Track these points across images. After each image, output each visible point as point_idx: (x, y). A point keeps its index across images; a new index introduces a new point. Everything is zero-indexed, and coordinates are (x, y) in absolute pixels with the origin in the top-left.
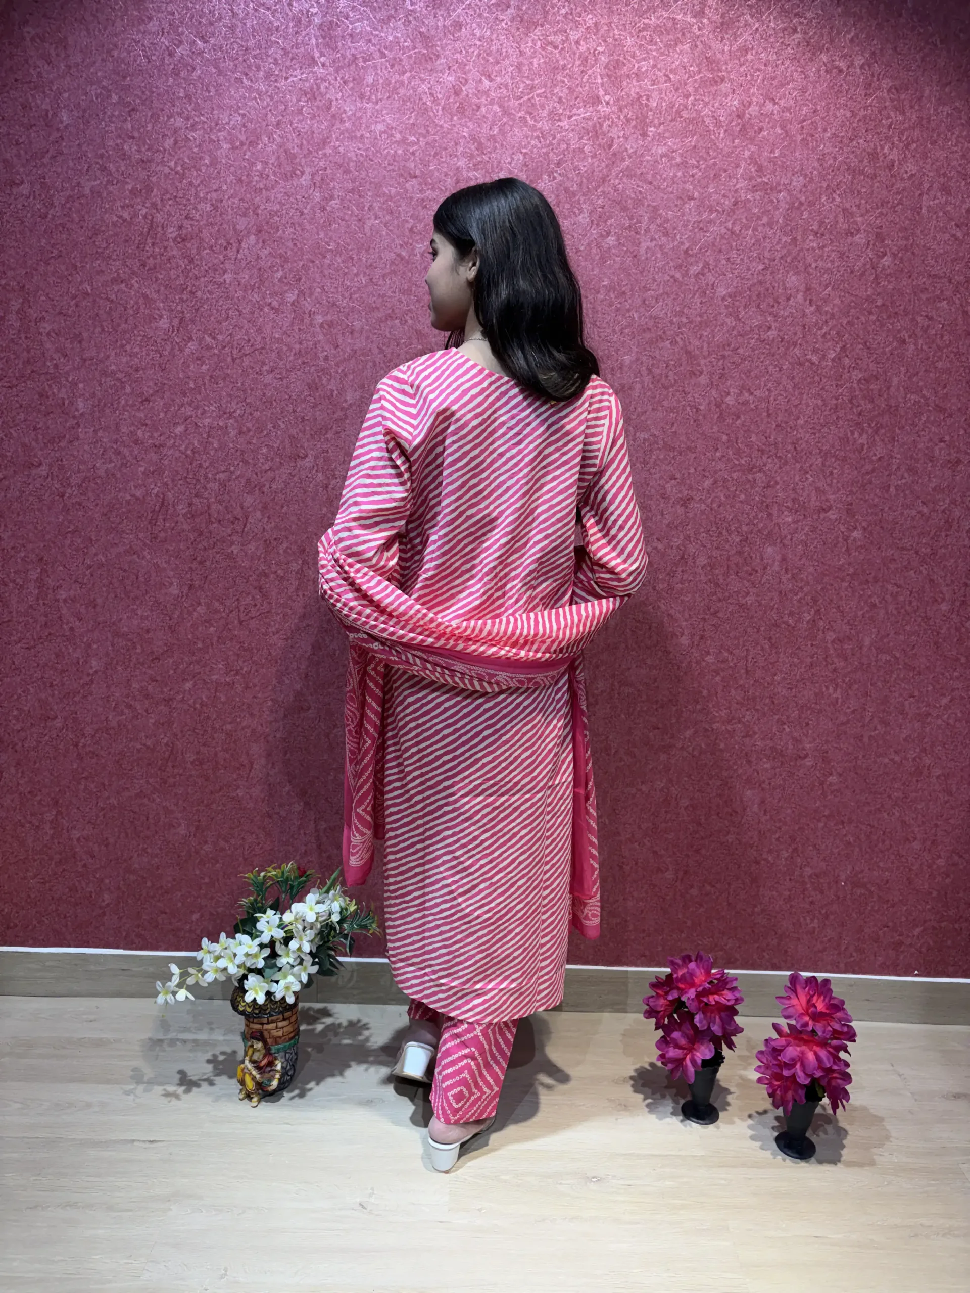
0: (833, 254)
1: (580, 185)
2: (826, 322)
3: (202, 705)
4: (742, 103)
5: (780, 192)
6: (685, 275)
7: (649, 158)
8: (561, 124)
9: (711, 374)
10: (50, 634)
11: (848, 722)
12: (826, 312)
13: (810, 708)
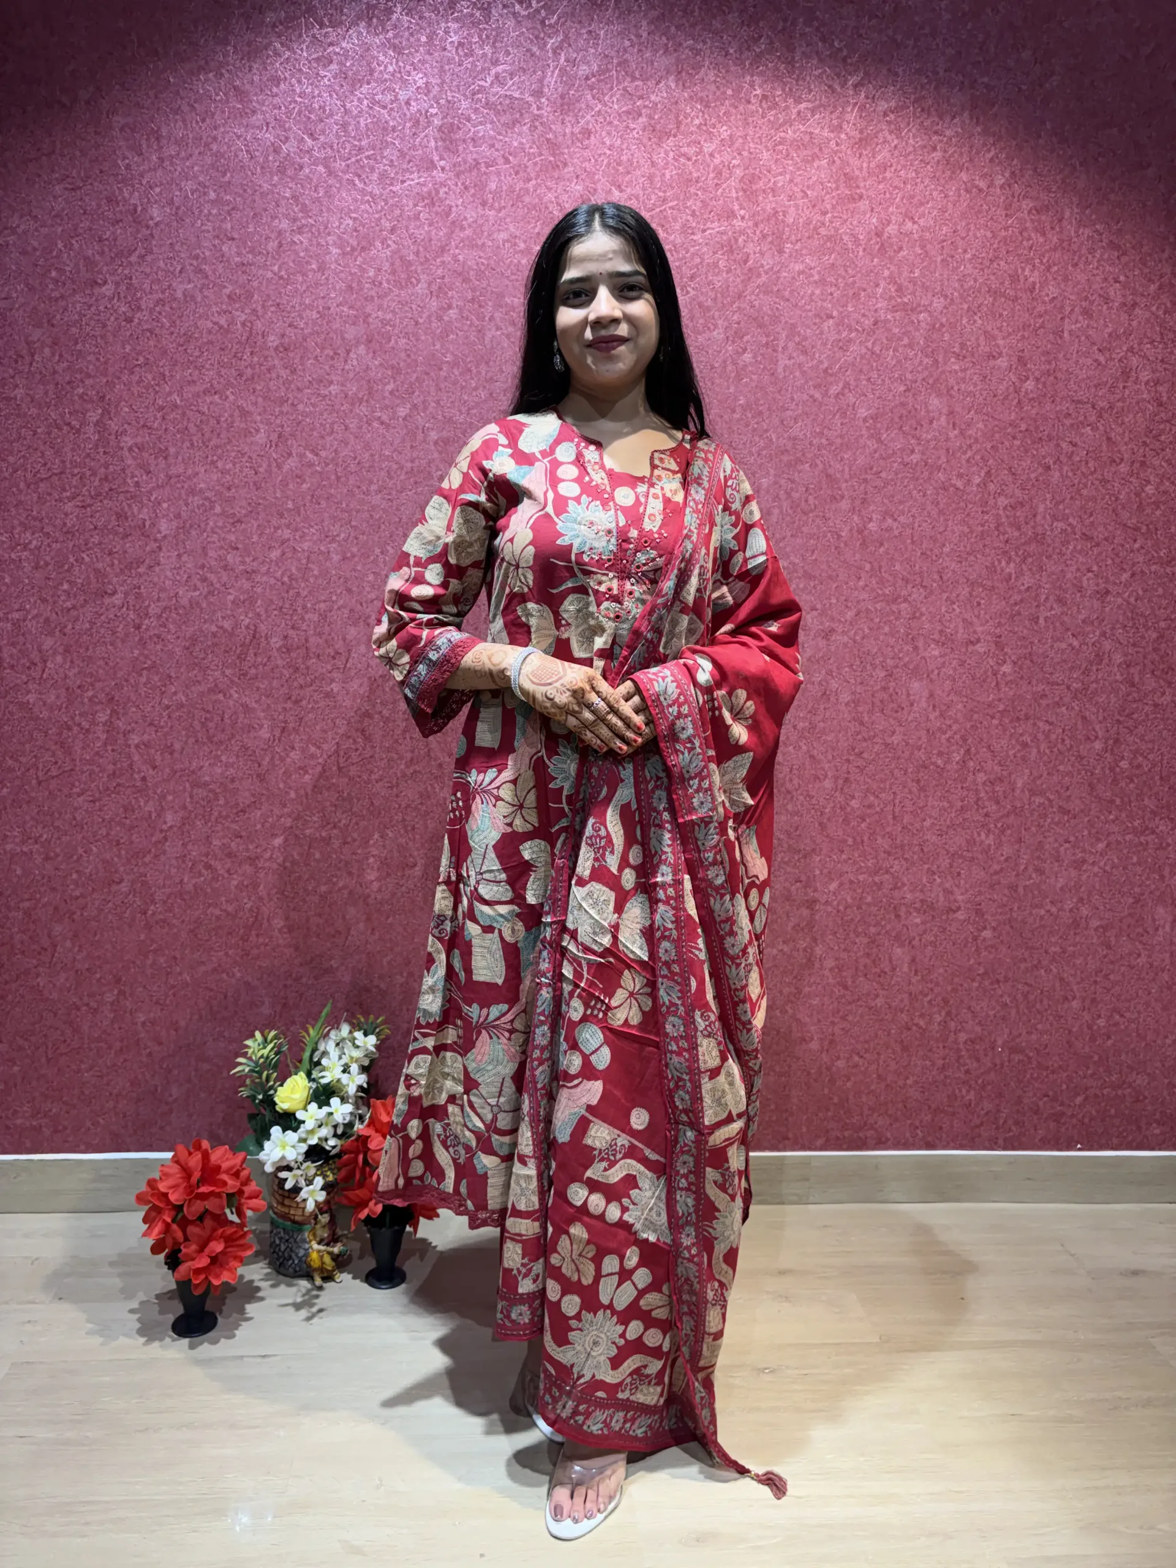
0: (975, 377)
1: (715, 300)
2: (970, 446)
3: (293, 863)
4: (880, 220)
5: (921, 312)
6: (825, 394)
7: (786, 274)
9: (853, 499)
10: (118, 785)
11: (1002, 870)
12: (970, 437)
13: (961, 856)
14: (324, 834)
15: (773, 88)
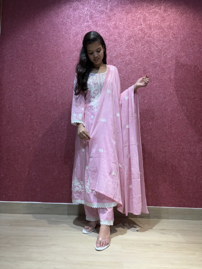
1: (139, 39)
3: (62, 144)
4: (169, 23)
5: (179, 38)
6: (161, 54)
7: (152, 34)
8: (135, 29)
9: (168, 72)
10: (31, 129)
12: (191, 60)
15: (148, 4)
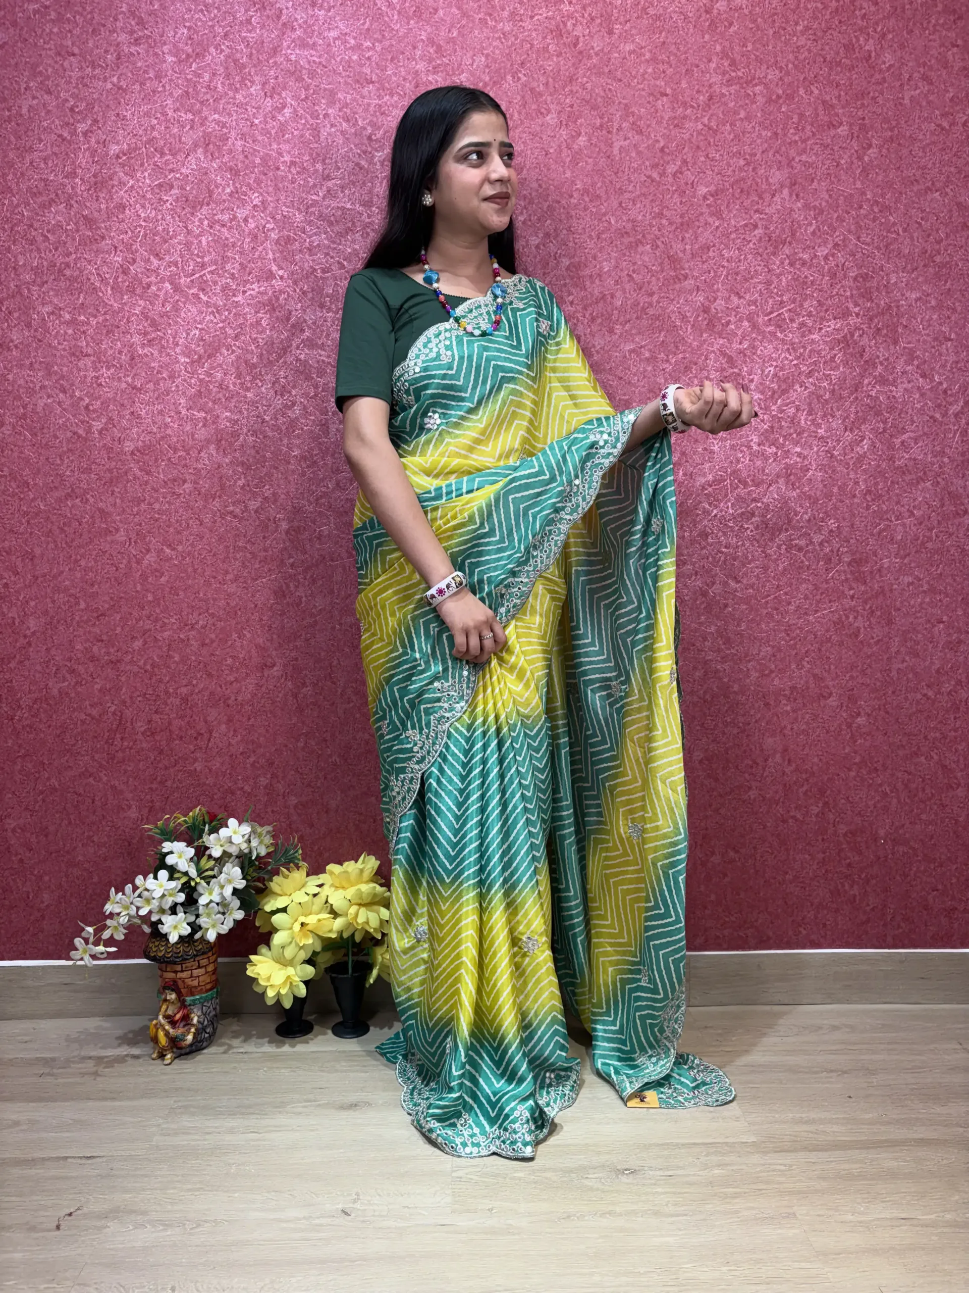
1: (547, 84)
5: (756, 85)
6: (663, 174)
7: (617, 55)
8: (523, 24)
12: (815, 208)
13: (829, 640)
14: (182, 636)
